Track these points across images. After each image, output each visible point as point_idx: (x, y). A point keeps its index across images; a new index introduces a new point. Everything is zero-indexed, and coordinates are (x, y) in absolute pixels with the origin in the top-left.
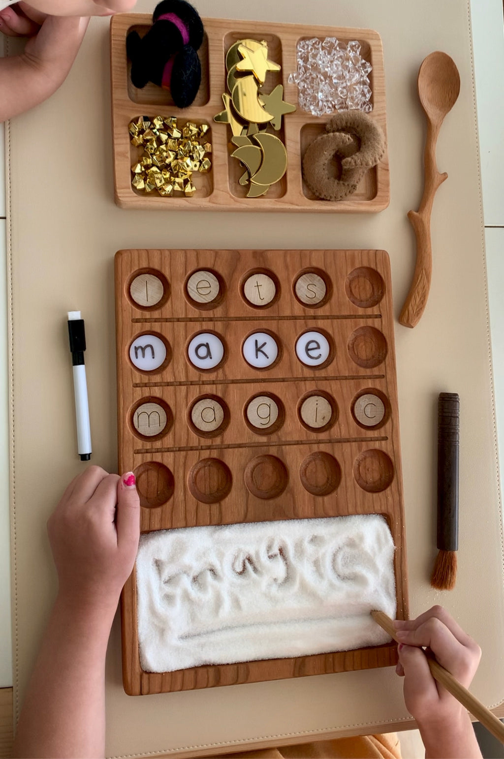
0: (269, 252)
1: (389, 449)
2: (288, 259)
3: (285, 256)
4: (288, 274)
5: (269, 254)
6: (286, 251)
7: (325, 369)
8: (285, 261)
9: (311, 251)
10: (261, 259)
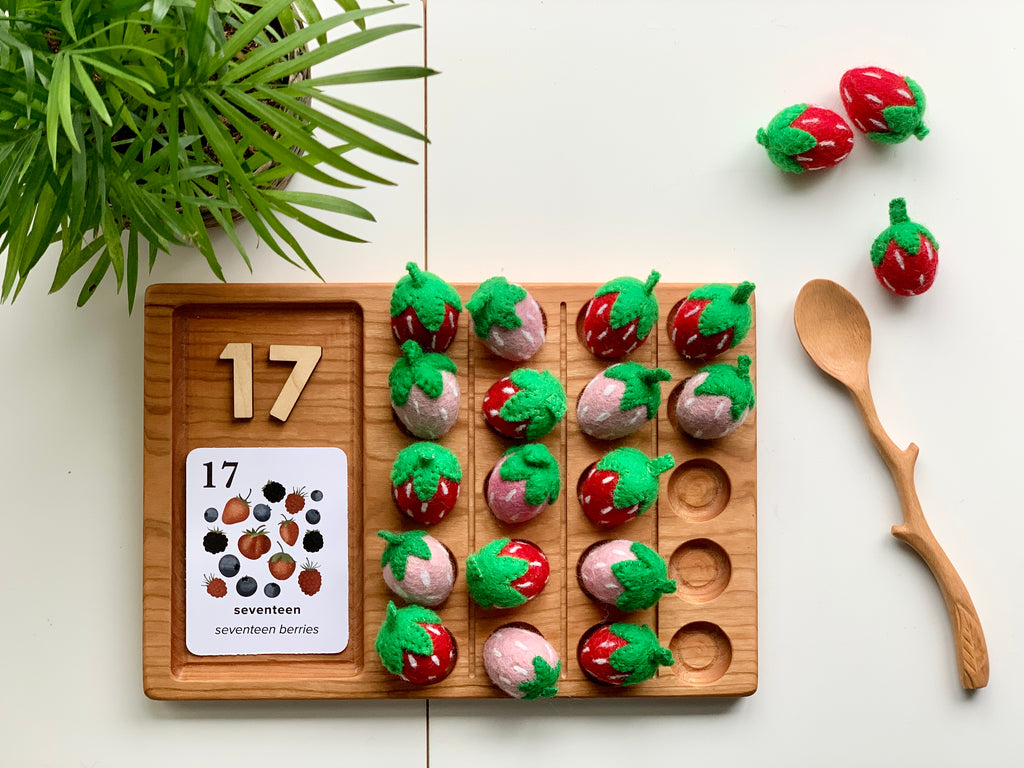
0: (753, 506)
1: (457, 679)
2: (741, 535)
3: (747, 530)
4: (721, 534)
5: (750, 505)
6: (755, 531)
7: (577, 585)
8: (740, 530)
9: (755, 570)
10: (744, 493)
